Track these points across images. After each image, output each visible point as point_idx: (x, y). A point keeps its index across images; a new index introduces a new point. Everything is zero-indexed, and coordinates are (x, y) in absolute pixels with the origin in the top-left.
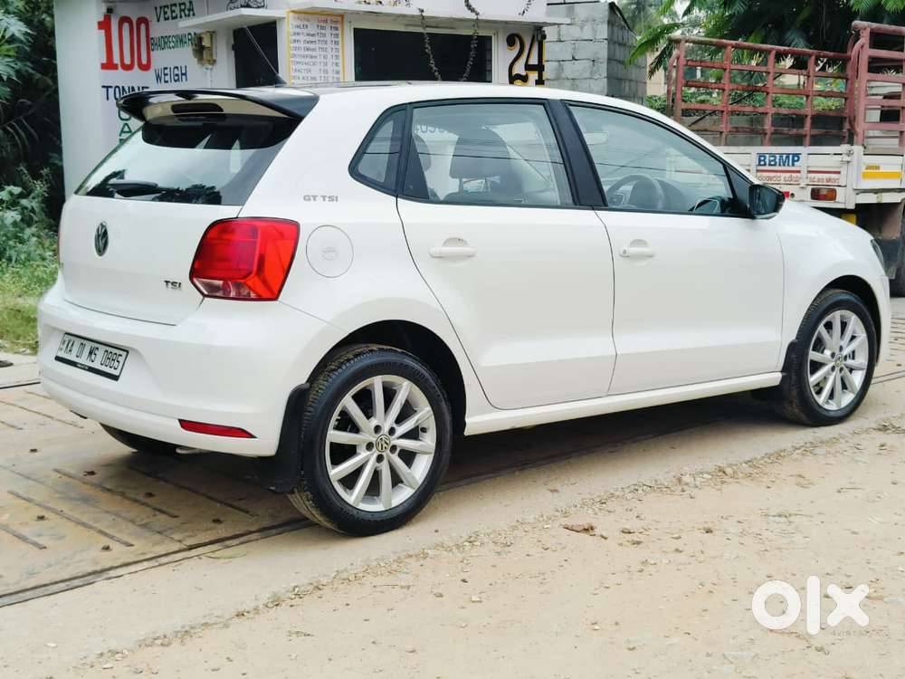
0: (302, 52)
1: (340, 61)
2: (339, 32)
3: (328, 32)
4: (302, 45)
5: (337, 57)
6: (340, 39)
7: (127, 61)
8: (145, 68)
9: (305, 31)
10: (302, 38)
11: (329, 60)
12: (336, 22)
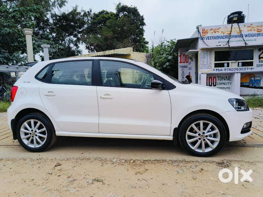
0: (202, 57)
1: (211, 58)
2: (211, 52)
3: (208, 53)
4: (202, 55)
5: (210, 57)
6: (211, 54)
7: (184, 61)
8: (187, 62)
9: (203, 53)
10: (202, 54)
11: (208, 58)
12: (210, 50)
